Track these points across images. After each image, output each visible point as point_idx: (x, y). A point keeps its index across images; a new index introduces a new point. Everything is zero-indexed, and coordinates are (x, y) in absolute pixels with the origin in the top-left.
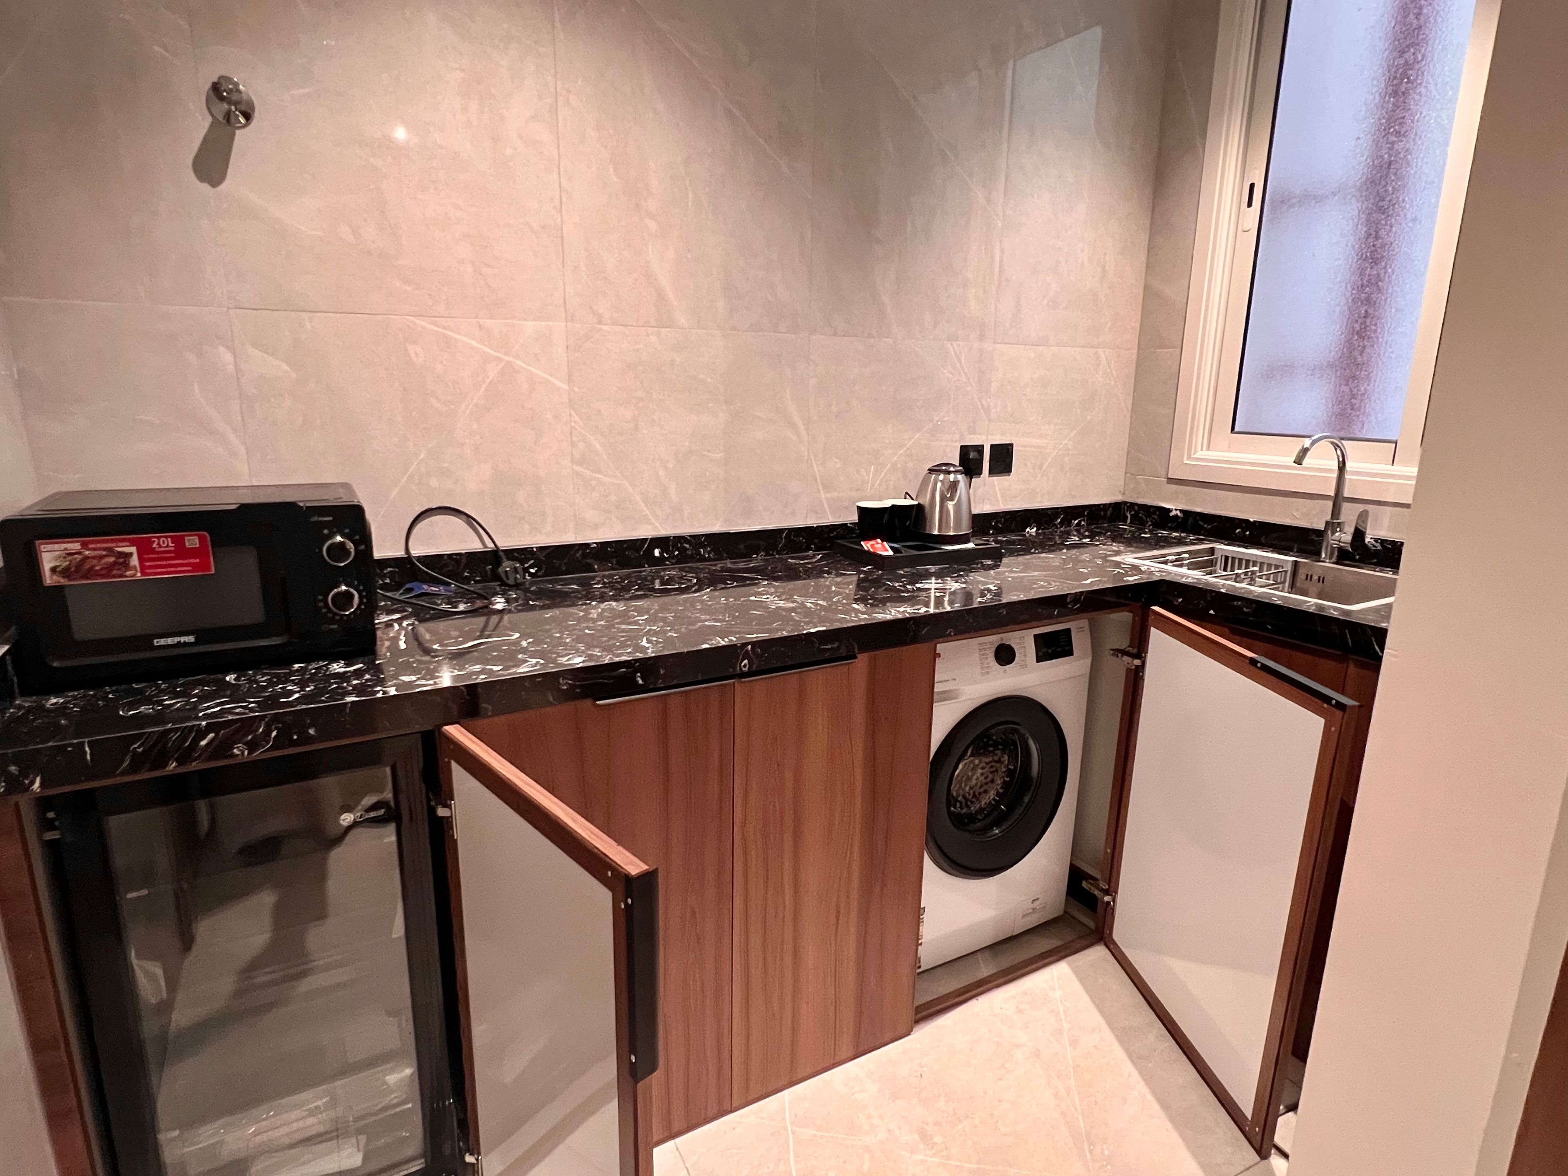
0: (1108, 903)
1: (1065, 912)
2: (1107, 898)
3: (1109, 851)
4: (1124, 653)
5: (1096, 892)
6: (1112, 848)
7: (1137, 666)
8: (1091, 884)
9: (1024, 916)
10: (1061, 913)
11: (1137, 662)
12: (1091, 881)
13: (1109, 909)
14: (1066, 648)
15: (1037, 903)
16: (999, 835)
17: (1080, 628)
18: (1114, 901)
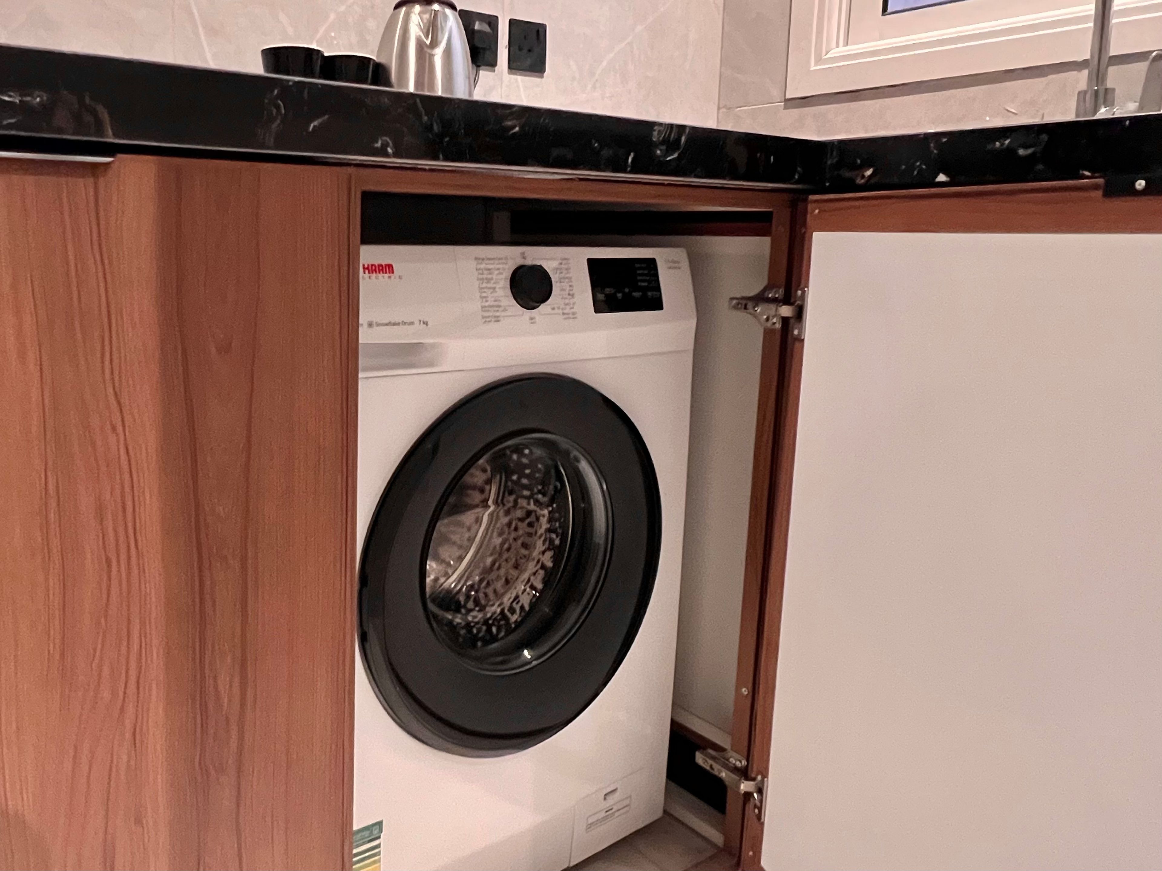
0: (748, 795)
1: (665, 812)
2: (745, 786)
3: (744, 691)
4: (760, 299)
5: (724, 774)
6: (750, 685)
7: (785, 321)
8: (713, 758)
9: (590, 826)
10: (659, 814)
11: (786, 311)
12: (711, 751)
13: (750, 806)
14: (650, 294)
15: (612, 800)
16: (535, 663)
17: (674, 262)
18: (760, 791)
